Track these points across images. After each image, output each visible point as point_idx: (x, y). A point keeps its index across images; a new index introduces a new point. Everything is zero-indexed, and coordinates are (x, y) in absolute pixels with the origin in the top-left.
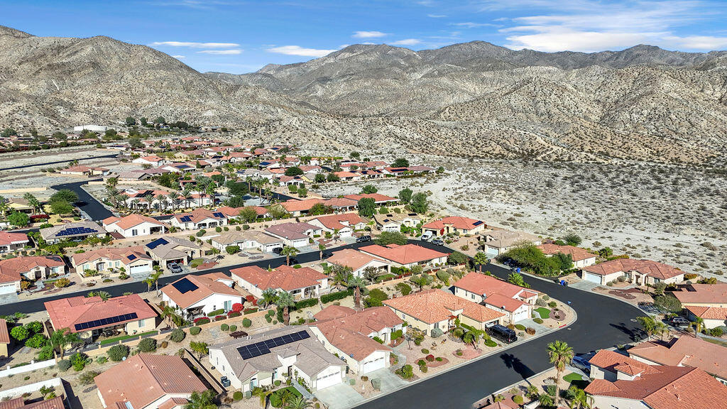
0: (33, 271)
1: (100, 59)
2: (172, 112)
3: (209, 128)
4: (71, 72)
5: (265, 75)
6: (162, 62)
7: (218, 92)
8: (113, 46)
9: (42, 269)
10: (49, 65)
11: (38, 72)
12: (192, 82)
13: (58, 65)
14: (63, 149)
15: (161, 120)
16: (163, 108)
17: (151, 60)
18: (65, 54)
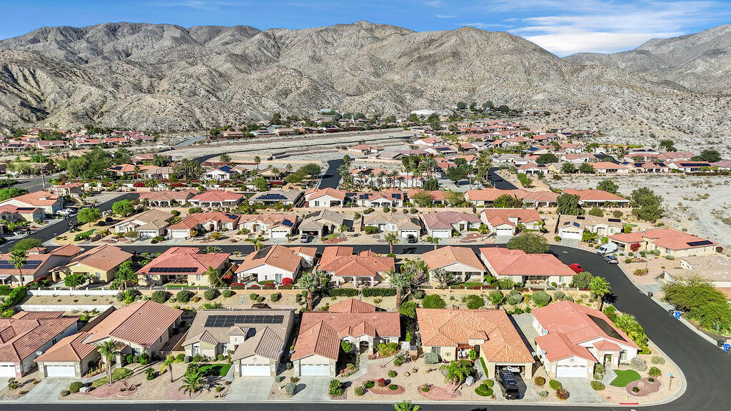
0: (208, 224)
1: (462, 49)
2: (504, 96)
3: (531, 112)
4: (435, 62)
5: (641, 52)
6: (515, 47)
7: (562, 74)
8: (474, 35)
9: (215, 223)
10: (419, 57)
11: (409, 64)
12: (535, 65)
13: (425, 57)
14: (383, 130)
15: (490, 104)
16: (497, 92)
17: (506, 45)
18: (434, 46)
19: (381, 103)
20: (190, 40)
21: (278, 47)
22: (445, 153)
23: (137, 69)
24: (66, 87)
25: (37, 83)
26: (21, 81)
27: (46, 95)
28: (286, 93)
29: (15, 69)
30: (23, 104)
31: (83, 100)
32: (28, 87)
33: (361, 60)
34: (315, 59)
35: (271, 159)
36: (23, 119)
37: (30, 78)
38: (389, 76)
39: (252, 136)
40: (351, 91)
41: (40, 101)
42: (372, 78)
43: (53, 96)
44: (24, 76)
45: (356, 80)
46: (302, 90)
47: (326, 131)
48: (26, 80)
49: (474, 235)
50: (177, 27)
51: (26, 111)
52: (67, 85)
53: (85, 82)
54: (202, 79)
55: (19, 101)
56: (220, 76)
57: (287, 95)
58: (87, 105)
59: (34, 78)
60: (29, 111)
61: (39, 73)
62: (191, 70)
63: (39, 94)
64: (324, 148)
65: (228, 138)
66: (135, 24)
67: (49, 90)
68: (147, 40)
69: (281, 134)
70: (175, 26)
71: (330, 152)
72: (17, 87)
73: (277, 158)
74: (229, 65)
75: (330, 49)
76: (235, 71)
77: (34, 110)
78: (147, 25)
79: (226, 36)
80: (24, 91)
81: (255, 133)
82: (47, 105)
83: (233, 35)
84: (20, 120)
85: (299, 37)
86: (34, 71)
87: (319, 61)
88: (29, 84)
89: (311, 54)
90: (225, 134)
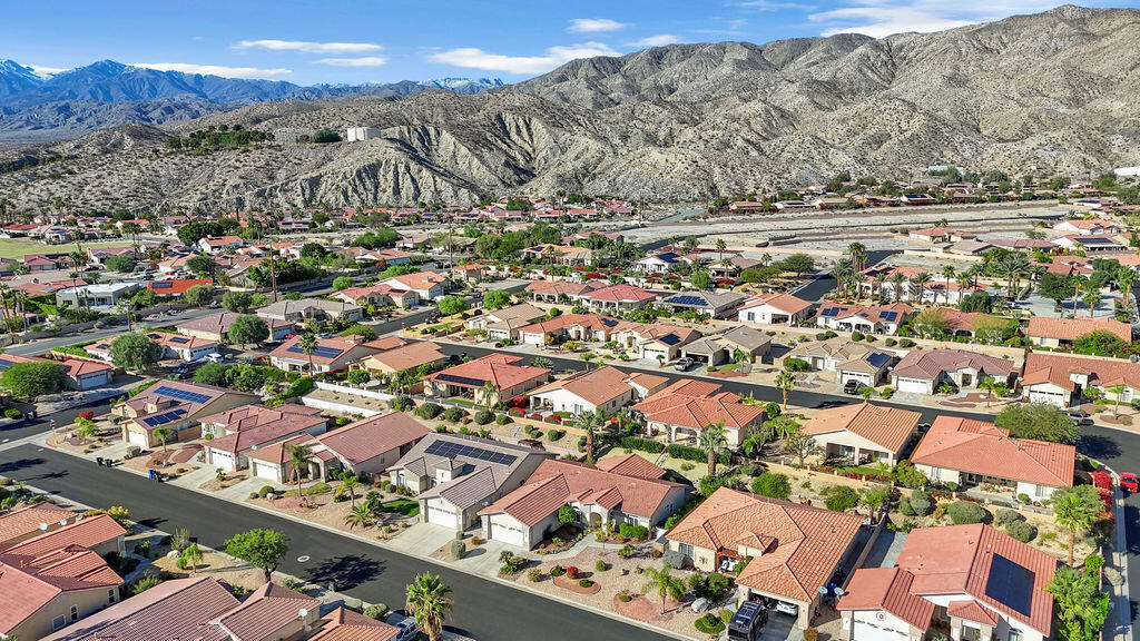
19: (1054, 154)
20: (761, 62)
21: (894, 65)
22: (1093, 249)
23: (666, 112)
24: (561, 140)
25: (531, 136)
26: (514, 136)
27: (537, 151)
28: (879, 141)
29: (508, 118)
30: (507, 164)
31: (577, 158)
32: (520, 142)
33: (1048, 76)
34: (955, 80)
35: (766, 245)
36: (504, 182)
37: (524, 130)
38: (1101, 104)
39: (775, 210)
40: (1007, 135)
41: (529, 158)
42: (1062, 109)
43: (544, 153)
44: (518, 127)
45: (1025, 114)
46: (908, 134)
47: (907, 204)
48: (519, 132)
49: (981, 396)
50: (744, 45)
51: (510, 172)
52: (564, 137)
53: (588, 133)
54: (752, 122)
55: (504, 159)
56: (782, 116)
57: (880, 143)
58: (579, 165)
59: (529, 129)
60: (512, 172)
61: (536, 124)
62: (741, 109)
63: (530, 150)
64: (872, 231)
65: (736, 212)
66: (689, 46)
67: (542, 145)
68: (700, 68)
69: (823, 207)
70: (742, 44)
71: (879, 237)
72: (508, 141)
73: (775, 244)
74: (803, 99)
75: (988, 59)
76: (811, 107)
77: (518, 170)
78: (704, 45)
79: (816, 53)
80: (514, 147)
81: (779, 206)
82: (536, 165)
83: (827, 51)
84: (499, 183)
85: (934, 44)
86: (530, 120)
87: (963, 83)
88: (522, 137)
89: (949, 71)
90: (734, 207)
